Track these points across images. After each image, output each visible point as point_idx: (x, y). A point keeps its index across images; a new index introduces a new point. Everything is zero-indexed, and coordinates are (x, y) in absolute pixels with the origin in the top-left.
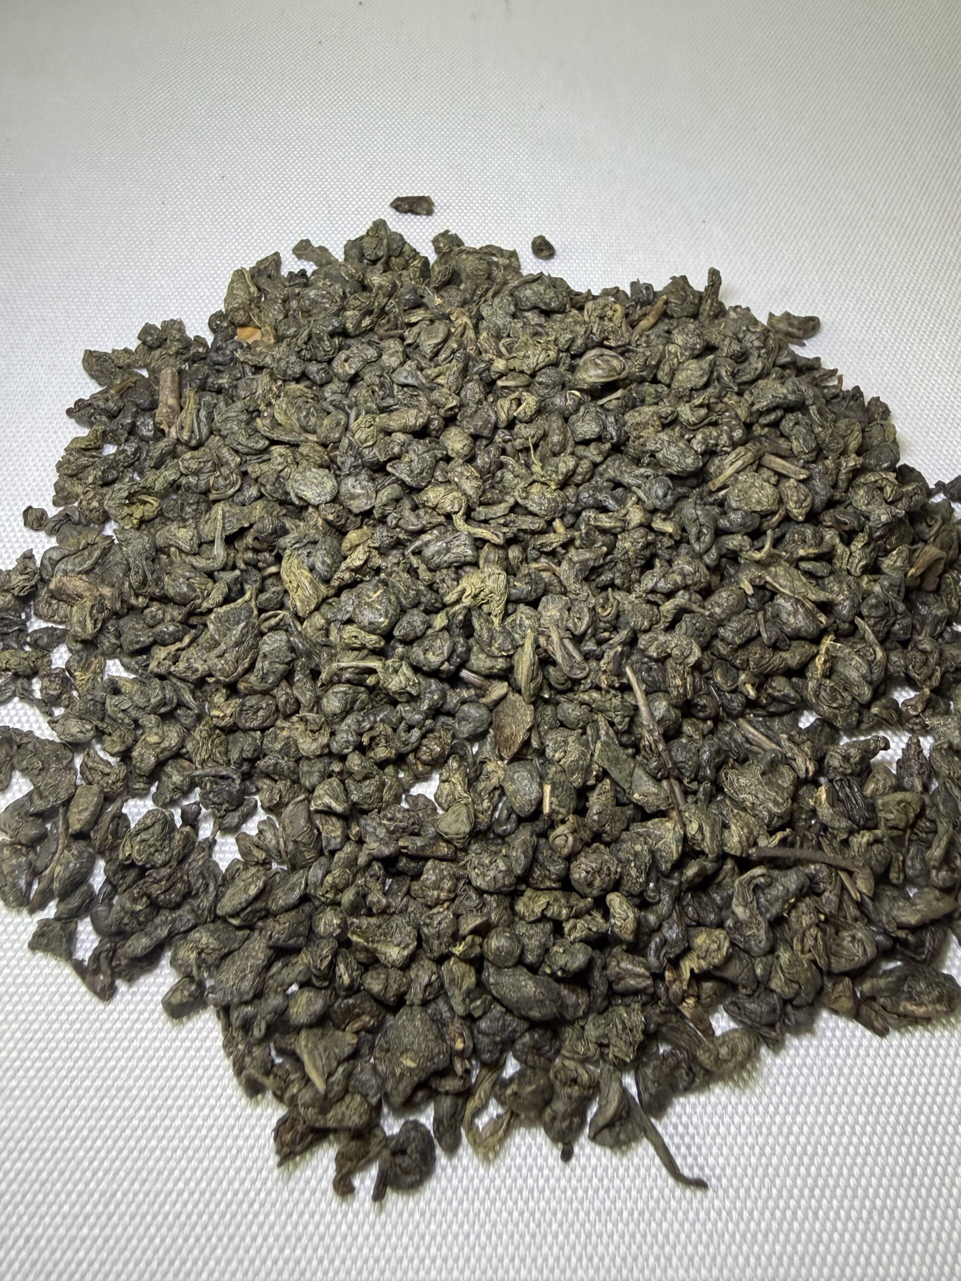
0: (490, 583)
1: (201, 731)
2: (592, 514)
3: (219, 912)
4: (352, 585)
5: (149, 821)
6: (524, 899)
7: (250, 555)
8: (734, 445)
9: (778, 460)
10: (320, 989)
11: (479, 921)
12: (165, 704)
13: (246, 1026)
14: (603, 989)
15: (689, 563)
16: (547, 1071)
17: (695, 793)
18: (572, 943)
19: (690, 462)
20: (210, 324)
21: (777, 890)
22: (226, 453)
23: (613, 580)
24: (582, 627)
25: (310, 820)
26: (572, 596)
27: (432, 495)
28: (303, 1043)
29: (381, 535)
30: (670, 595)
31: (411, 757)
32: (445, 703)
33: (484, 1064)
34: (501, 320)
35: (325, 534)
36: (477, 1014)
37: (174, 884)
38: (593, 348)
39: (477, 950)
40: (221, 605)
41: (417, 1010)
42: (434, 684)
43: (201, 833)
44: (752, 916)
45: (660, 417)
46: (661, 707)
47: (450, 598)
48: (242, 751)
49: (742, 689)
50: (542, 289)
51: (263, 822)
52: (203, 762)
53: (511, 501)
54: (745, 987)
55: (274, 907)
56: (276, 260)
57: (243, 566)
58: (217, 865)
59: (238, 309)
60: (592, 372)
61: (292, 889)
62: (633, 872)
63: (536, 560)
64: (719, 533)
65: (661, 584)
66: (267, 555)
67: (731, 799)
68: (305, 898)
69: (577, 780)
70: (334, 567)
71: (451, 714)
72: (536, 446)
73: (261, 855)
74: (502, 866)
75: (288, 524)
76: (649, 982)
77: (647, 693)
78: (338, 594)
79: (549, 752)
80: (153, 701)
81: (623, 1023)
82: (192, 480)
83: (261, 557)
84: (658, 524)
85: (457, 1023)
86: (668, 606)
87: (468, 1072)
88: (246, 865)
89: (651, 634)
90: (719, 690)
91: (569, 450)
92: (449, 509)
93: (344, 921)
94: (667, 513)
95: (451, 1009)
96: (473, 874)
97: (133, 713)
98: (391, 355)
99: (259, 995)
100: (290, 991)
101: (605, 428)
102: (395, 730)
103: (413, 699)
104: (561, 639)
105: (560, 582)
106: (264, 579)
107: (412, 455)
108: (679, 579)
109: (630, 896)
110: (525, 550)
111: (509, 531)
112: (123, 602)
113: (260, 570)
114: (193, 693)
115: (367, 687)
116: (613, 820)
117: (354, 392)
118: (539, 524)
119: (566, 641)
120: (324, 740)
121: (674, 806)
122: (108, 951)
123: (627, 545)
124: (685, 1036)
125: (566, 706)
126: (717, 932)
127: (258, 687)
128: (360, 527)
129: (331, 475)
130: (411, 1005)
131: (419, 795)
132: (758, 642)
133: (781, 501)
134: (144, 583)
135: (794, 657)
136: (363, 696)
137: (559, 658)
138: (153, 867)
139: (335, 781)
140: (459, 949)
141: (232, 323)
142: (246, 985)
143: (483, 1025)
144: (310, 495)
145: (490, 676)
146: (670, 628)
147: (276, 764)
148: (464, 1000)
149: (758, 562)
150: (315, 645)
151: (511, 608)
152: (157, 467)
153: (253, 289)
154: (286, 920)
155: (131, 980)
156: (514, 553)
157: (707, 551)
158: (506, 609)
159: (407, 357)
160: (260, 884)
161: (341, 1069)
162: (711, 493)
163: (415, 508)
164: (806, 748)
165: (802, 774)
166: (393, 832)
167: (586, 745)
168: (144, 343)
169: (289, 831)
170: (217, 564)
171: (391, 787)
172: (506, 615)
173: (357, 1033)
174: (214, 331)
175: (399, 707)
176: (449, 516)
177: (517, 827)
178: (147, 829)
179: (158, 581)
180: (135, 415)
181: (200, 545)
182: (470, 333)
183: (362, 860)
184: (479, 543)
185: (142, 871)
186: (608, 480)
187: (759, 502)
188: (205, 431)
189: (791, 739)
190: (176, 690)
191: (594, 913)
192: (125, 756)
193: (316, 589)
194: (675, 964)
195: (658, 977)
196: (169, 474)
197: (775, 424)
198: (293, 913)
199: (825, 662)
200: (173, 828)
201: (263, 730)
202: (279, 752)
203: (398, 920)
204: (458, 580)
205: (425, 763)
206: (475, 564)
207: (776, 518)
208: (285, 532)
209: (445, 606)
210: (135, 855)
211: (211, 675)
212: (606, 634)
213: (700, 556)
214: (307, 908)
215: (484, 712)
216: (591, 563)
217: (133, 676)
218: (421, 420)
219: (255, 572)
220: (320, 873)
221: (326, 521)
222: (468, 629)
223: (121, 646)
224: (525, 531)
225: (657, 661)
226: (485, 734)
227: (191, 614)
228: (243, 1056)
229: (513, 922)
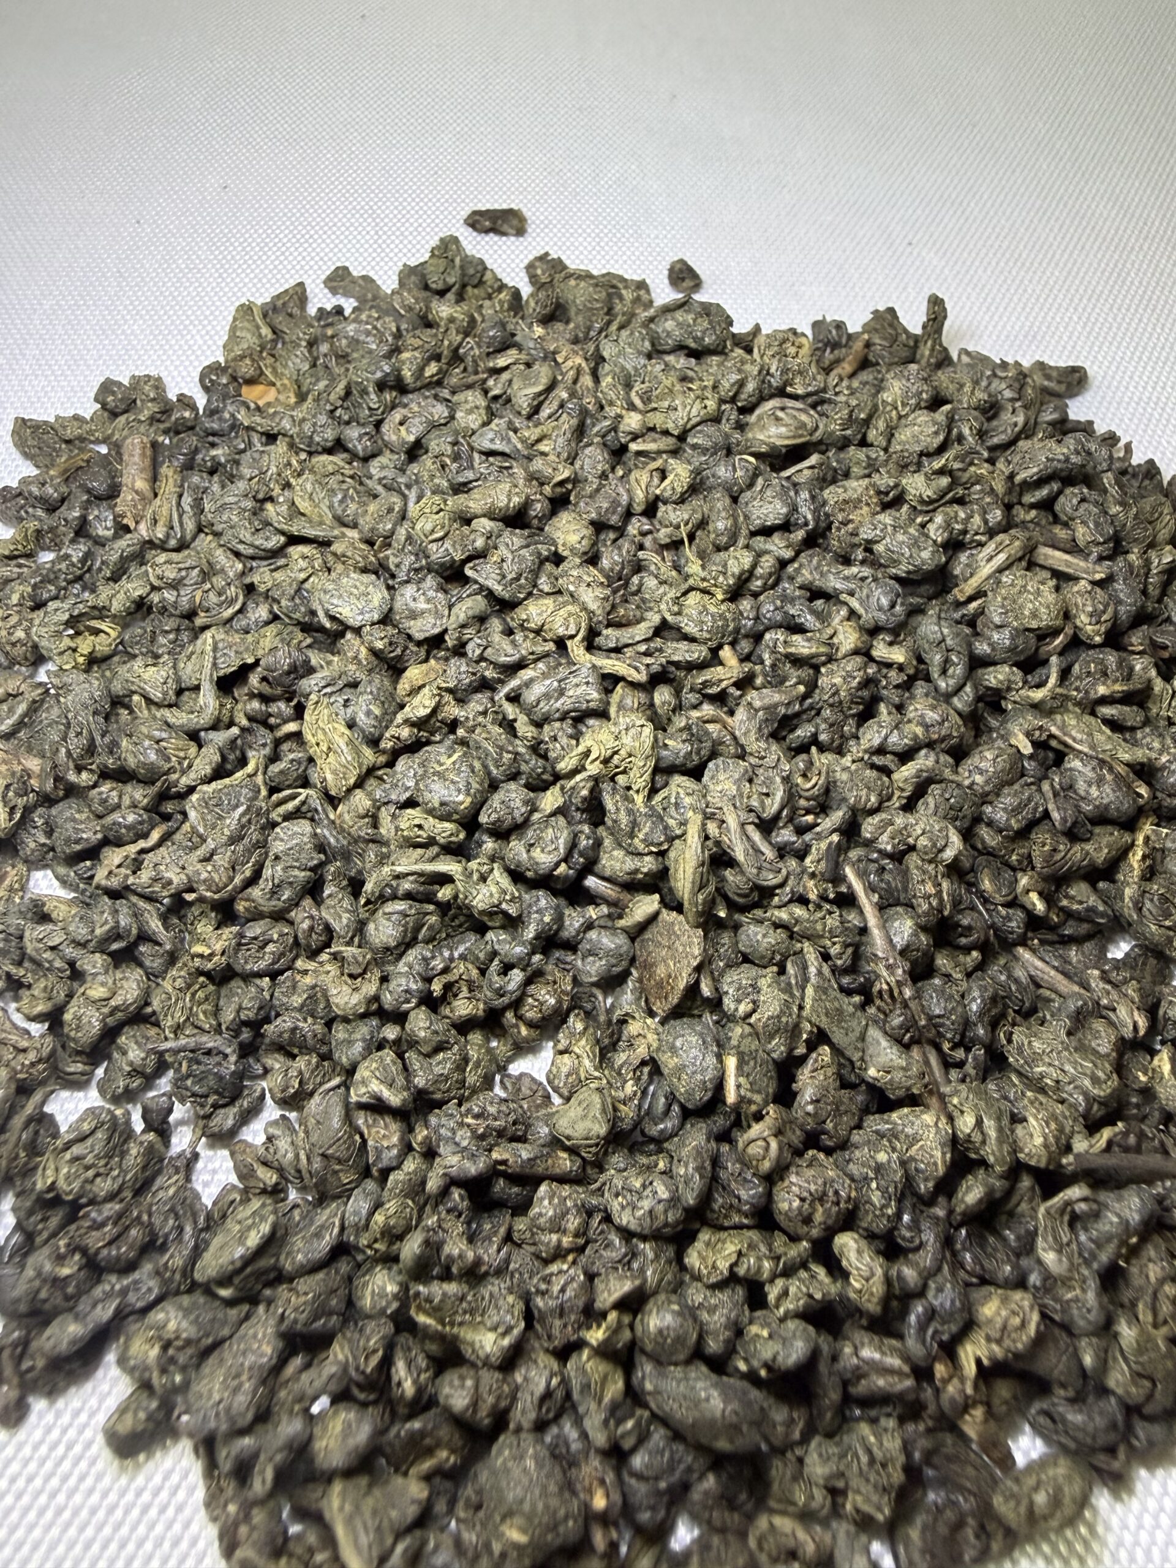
0: (627, 740)
1: (174, 980)
2: (780, 635)
3: (197, 1276)
4: (413, 747)
5: (86, 1127)
6: (699, 1245)
7: (256, 705)
8: (992, 533)
9: (1058, 554)
10: (364, 1405)
11: (627, 1286)
12: (118, 937)
13: (243, 1471)
14: (834, 1395)
15: (933, 708)
16: (743, 1535)
17: (960, 1065)
18: (782, 1320)
19: (927, 557)
20: (201, 381)
21: (1110, 1222)
22: (221, 558)
23: (815, 736)
24: (772, 806)
25: (348, 1118)
26: (753, 760)
27: (535, 611)
28: (336, 1503)
29: (458, 672)
30: (905, 756)
31: (509, 1015)
32: (561, 927)
33: (639, 1530)
34: (632, 362)
35: (370, 671)
36: (627, 1444)
37: (127, 1228)
38: (772, 396)
39: (627, 1335)
40: (209, 780)
41: (527, 1438)
42: (543, 900)
43: (174, 1140)
44: (1072, 1267)
45: (879, 493)
46: (904, 929)
47: (564, 766)
48: (240, 1009)
49: (1024, 900)
50: (690, 318)
51: (275, 1123)
52: (178, 1029)
53: (656, 619)
54: (1063, 1386)
55: (288, 1267)
56: (299, 294)
57: (244, 722)
58: (197, 1197)
59: (242, 357)
60: (773, 430)
61: (318, 1235)
62: (876, 1198)
63: (695, 707)
64: (977, 663)
65: (894, 738)
66: (282, 705)
67: (1020, 1074)
68: (341, 1250)
69: (778, 1047)
70: (385, 720)
71: (571, 946)
72: (691, 537)
73: (269, 1177)
74: (663, 1193)
75: (315, 658)
76: (909, 1383)
77: (881, 908)
78: (391, 764)
79: (728, 1003)
80: (98, 932)
81: (869, 1451)
82: (169, 596)
83: (273, 708)
84: (881, 650)
85: (595, 1462)
86: (906, 773)
87: (614, 1546)
88: (246, 1194)
89: (884, 816)
90: (986, 901)
91: (741, 542)
92: (561, 631)
93: (405, 1288)
94: (897, 632)
95: (584, 1435)
96: (615, 1205)
97: (69, 951)
98: (470, 412)
99: (263, 1416)
100: (315, 1409)
101: (794, 509)
102: (483, 972)
103: (512, 923)
104: (743, 825)
105: (735, 738)
106: (278, 743)
107: (503, 551)
108: (919, 731)
109: (870, 1236)
110: (678, 693)
111: (655, 663)
112: (57, 779)
113: (272, 728)
114: (164, 918)
115: (438, 904)
116: (837, 1112)
117: (414, 468)
118: (697, 653)
119: (750, 829)
120: (370, 987)
121: (932, 1089)
122: (15, 1345)
123: (838, 680)
124: (970, 1471)
125: (753, 929)
126: (1018, 1295)
127: (268, 906)
128: (426, 660)
129: (381, 583)
130: (519, 1430)
131: (522, 1075)
132: (1045, 826)
133: (1067, 616)
134: (91, 750)
135: (1099, 849)
136: (433, 919)
137: (739, 854)
138: (92, 1202)
139: (388, 1055)
140: (596, 1335)
141: (234, 378)
142: (242, 1400)
143: (638, 1461)
144: (349, 612)
145: (634, 886)
146: (909, 806)
147: (294, 1030)
148: (606, 1422)
149: (1036, 706)
150: (356, 840)
151: (660, 780)
152: (115, 578)
153: (265, 331)
154: (309, 1287)
155: (52, 1392)
156: (663, 696)
157: (959, 689)
158: (653, 781)
159: (491, 415)
160: (265, 1228)
161: (400, 1548)
162: (959, 605)
163: (509, 632)
164: (1131, 990)
165: (1128, 1033)
166: (482, 1137)
167: (788, 989)
168: (104, 406)
169: (314, 1138)
170: (205, 719)
171: (477, 1064)
172: (653, 791)
173: (428, 1478)
174: (206, 389)
175: (490, 935)
176: (561, 643)
177: (682, 1126)
178: (82, 1139)
179: (113, 747)
180: (86, 506)
181: (180, 692)
182: (587, 380)
183: (433, 1184)
184: (609, 682)
185: (74, 1210)
186: (800, 588)
187: (1034, 615)
188: (190, 526)
189: (1105, 977)
190: (136, 915)
191: (814, 1267)
192: (54, 1019)
193: (358, 753)
194: (949, 1350)
195: (922, 1373)
196: (133, 587)
197: (1047, 505)
198: (321, 1275)
199: (1144, 857)
200: (128, 1134)
201: (274, 975)
202: (300, 1010)
203: (494, 1287)
204: (577, 737)
205: (530, 1025)
206: (602, 714)
207: (1059, 641)
208: (310, 670)
209: (557, 777)
210: (62, 1184)
211: (191, 890)
212: (810, 818)
213: (947, 697)
214: (344, 1266)
215: (622, 940)
216: (782, 710)
217: (73, 895)
218: (516, 500)
219: (262, 731)
220: (365, 1206)
221: (375, 653)
222: (594, 810)
223: (53, 849)
224: (677, 665)
225: (891, 856)
226: (624, 976)
227: (164, 796)
228: (236, 1525)
229: (681, 1283)
